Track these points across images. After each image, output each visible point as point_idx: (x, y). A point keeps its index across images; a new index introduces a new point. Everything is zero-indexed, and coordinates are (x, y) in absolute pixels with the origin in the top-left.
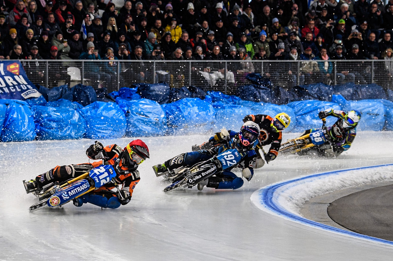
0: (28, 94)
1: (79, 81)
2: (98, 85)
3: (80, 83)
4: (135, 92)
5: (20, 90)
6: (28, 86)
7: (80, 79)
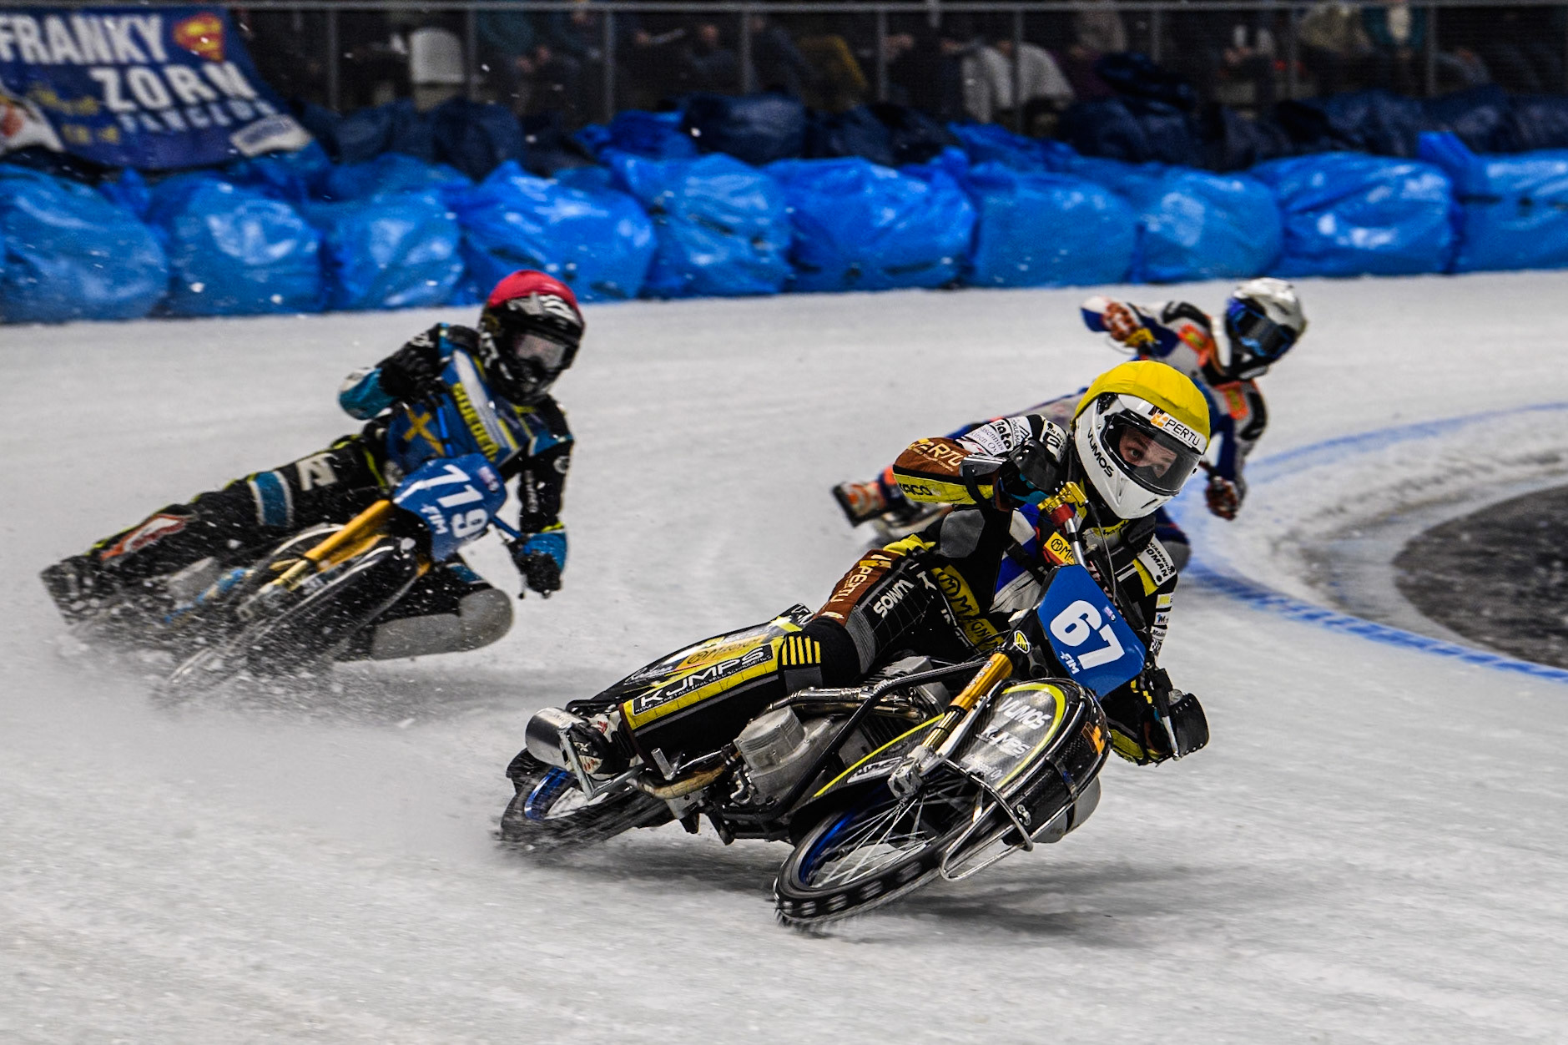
0: (260, 137)
1: (456, 86)
3: (461, 93)
4: (671, 129)
5: (227, 121)
6: (258, 104)
7: (456, 77)
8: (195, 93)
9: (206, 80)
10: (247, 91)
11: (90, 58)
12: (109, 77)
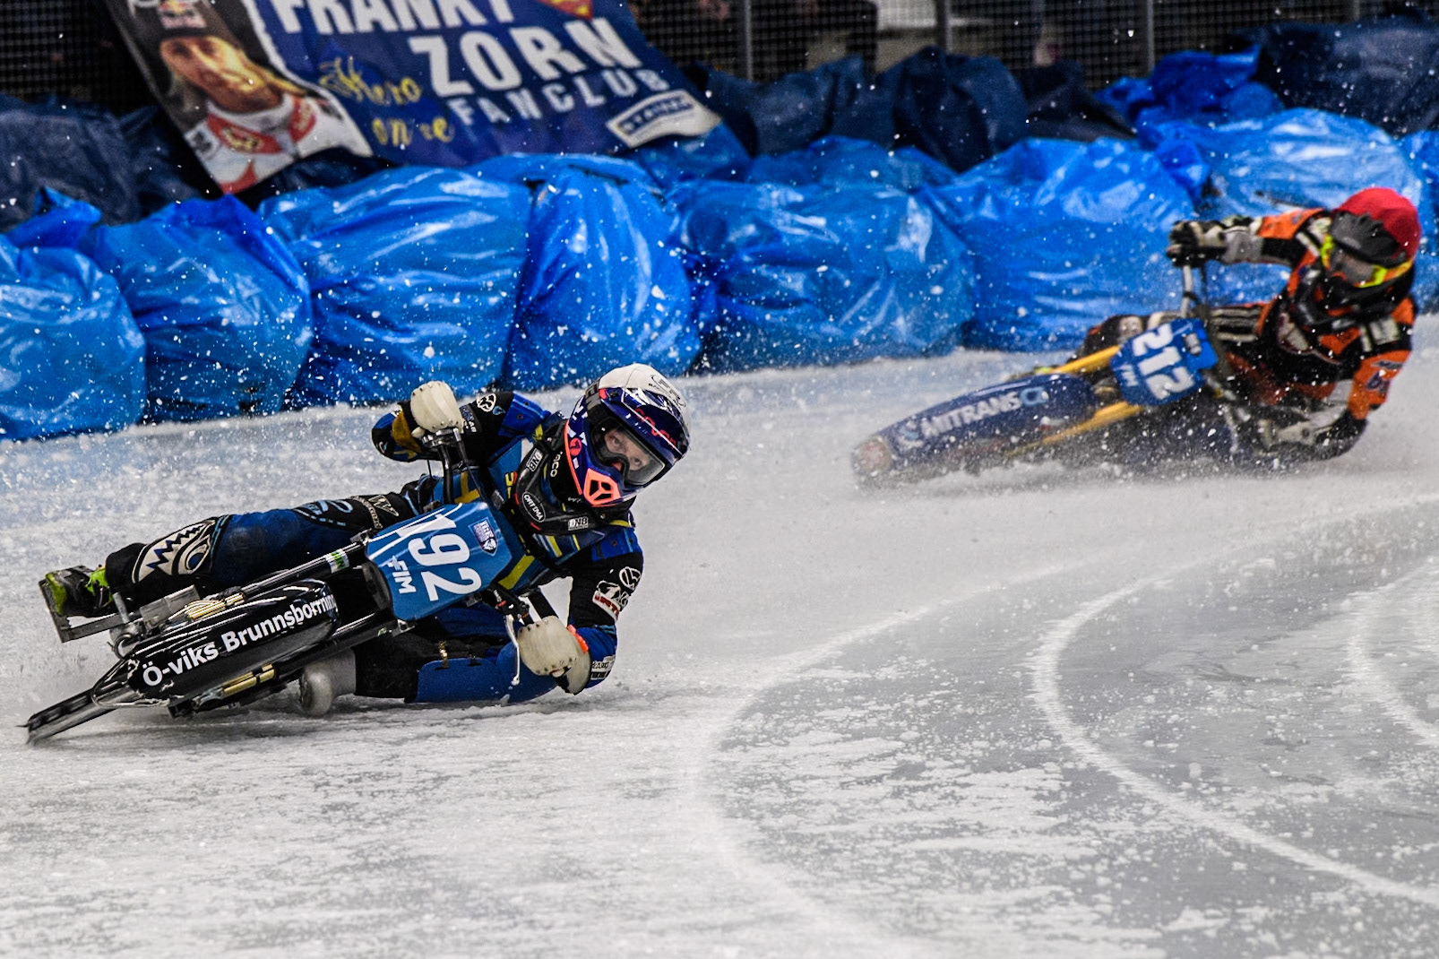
0: (646, 121)
1: (923, 33)
2: (1031, 48)
3: (932, 42)
4: (1243, 76)
5: (600, 101)
6: (642, 75)
7: (930, 22)
8: (554, 64)
9: (568, 44)
10: (629, 60)
11: (408, 24)
12: (436, 50)
